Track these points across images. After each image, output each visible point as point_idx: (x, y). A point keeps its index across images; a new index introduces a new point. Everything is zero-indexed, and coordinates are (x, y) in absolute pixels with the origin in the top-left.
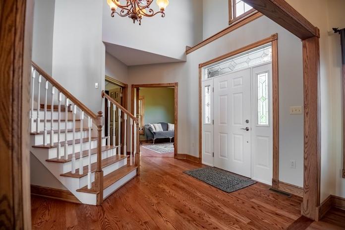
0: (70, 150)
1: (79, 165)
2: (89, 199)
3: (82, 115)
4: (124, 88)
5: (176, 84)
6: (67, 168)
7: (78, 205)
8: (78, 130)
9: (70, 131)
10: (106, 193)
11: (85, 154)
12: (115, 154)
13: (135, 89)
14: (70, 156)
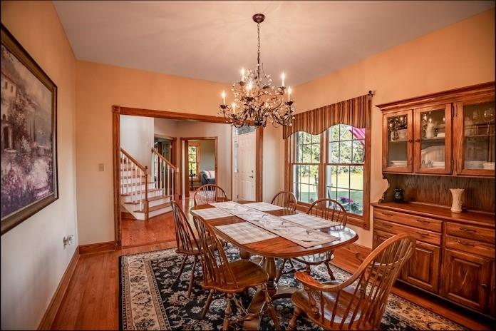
0: (129, 190)
1: (135, 199)
2: (140, 217)
3: (136, 168)
4: (173, 141)
5: (216, 138)
6: (128, 200)
7: (134, 220)
8: (134, 176)
9: (130, 178)
10: (151, 215)
11: (139, 193)
12: (161, 194)
13: (183, 142)
14: (130, 193)
